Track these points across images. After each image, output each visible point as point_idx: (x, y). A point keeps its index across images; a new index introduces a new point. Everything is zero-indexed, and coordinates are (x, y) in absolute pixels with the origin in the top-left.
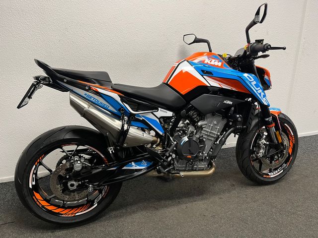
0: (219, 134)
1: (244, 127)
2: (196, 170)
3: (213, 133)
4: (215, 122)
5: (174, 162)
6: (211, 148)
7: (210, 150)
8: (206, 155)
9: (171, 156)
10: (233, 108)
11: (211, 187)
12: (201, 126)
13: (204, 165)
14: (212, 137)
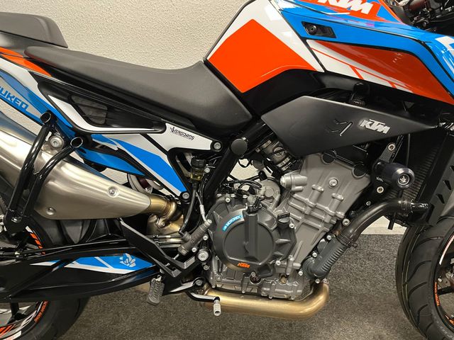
0: (341, 214)
1: (422, 205)
2: (266, 298)
3: (322, 211)
4: (333, 182)
5: (211, 269)
6: (315, 249)
7: (310, 254)
8: (298, 265)
9: (196, 254)
10: (391, 147)
11: (323, 332)
12: (289, 186)
13: (292, 288)
14: (320, 220)
